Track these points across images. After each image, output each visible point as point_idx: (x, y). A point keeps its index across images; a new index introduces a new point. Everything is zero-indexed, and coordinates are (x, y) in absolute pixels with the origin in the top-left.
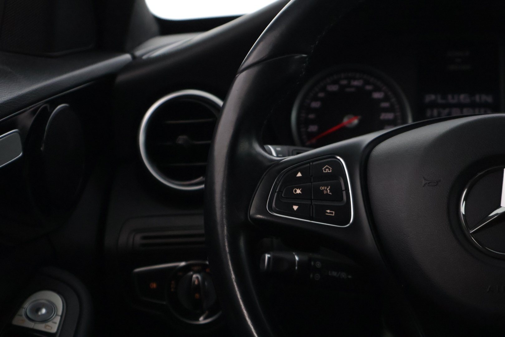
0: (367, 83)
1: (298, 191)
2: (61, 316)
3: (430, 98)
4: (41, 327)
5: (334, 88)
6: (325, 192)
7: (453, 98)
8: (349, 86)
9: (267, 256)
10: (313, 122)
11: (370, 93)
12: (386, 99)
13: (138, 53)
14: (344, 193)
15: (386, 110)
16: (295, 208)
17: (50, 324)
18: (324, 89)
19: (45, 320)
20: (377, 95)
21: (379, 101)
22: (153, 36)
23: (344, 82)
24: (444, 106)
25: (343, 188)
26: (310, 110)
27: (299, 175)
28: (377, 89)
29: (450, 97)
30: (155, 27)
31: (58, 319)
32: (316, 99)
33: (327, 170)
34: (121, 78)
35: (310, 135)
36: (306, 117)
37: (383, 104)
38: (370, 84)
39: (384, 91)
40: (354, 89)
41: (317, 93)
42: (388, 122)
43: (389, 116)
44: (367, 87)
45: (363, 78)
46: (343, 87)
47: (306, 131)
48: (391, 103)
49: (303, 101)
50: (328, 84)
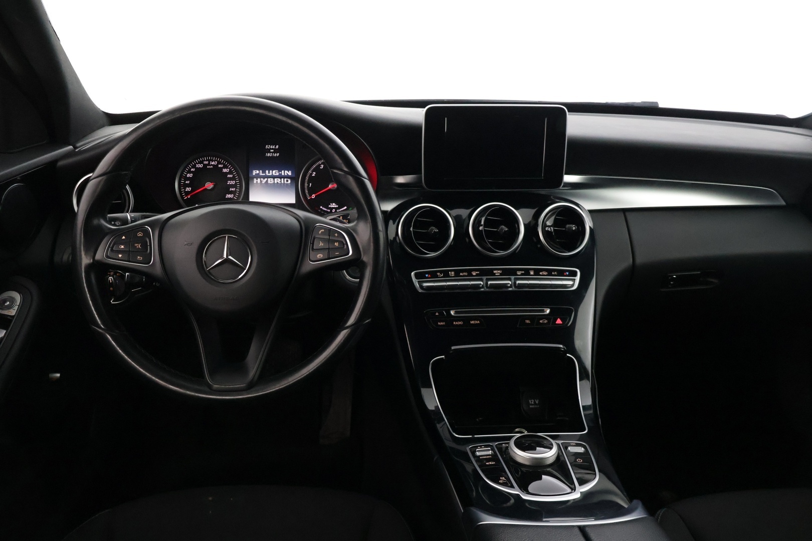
0: (219, 163)
1: (122, 247)
2: (19, 306)
3: (255, 172)
4: (6, 312)
5: (201, 166)
6: (138, 247)
7: (269, 173)
8: (209, 164)
9: (127, 274)
10: (188, 186)
11: (221, 169)
12: (230, 172)
13: (78, 145)
14: (149, 247)
15: (231, 179)
16: (120, 256)
17: (11, 310)
18: (194, 166)
19: (9, 307)
20: (225, 170)
21: (226, 174)
22: (102, 126)
23: (206, 162)
24: (264, 177)
25: (148, 244)
26: (186, 179)
27: (124, 238)
28: (225, 167)
29: (267, 171)
30: (105, 120)
31: (16, 308)
32: (189, 172)
33: (140, 234)
34: (60, 163)
35: (187, 193)
36: (184, 183)
37: (229, 176)
38: (221, 164)
39: (229, 168)
40: (212, 167)
41: (191, 169)
42: (232, 186)
43: (233, 182)
44: (220, 166)
45: (217, 161)
46: (205, 166)
47: (185, 191)
48: (234, 175)
49: (182, 173)
50: (197, 163)
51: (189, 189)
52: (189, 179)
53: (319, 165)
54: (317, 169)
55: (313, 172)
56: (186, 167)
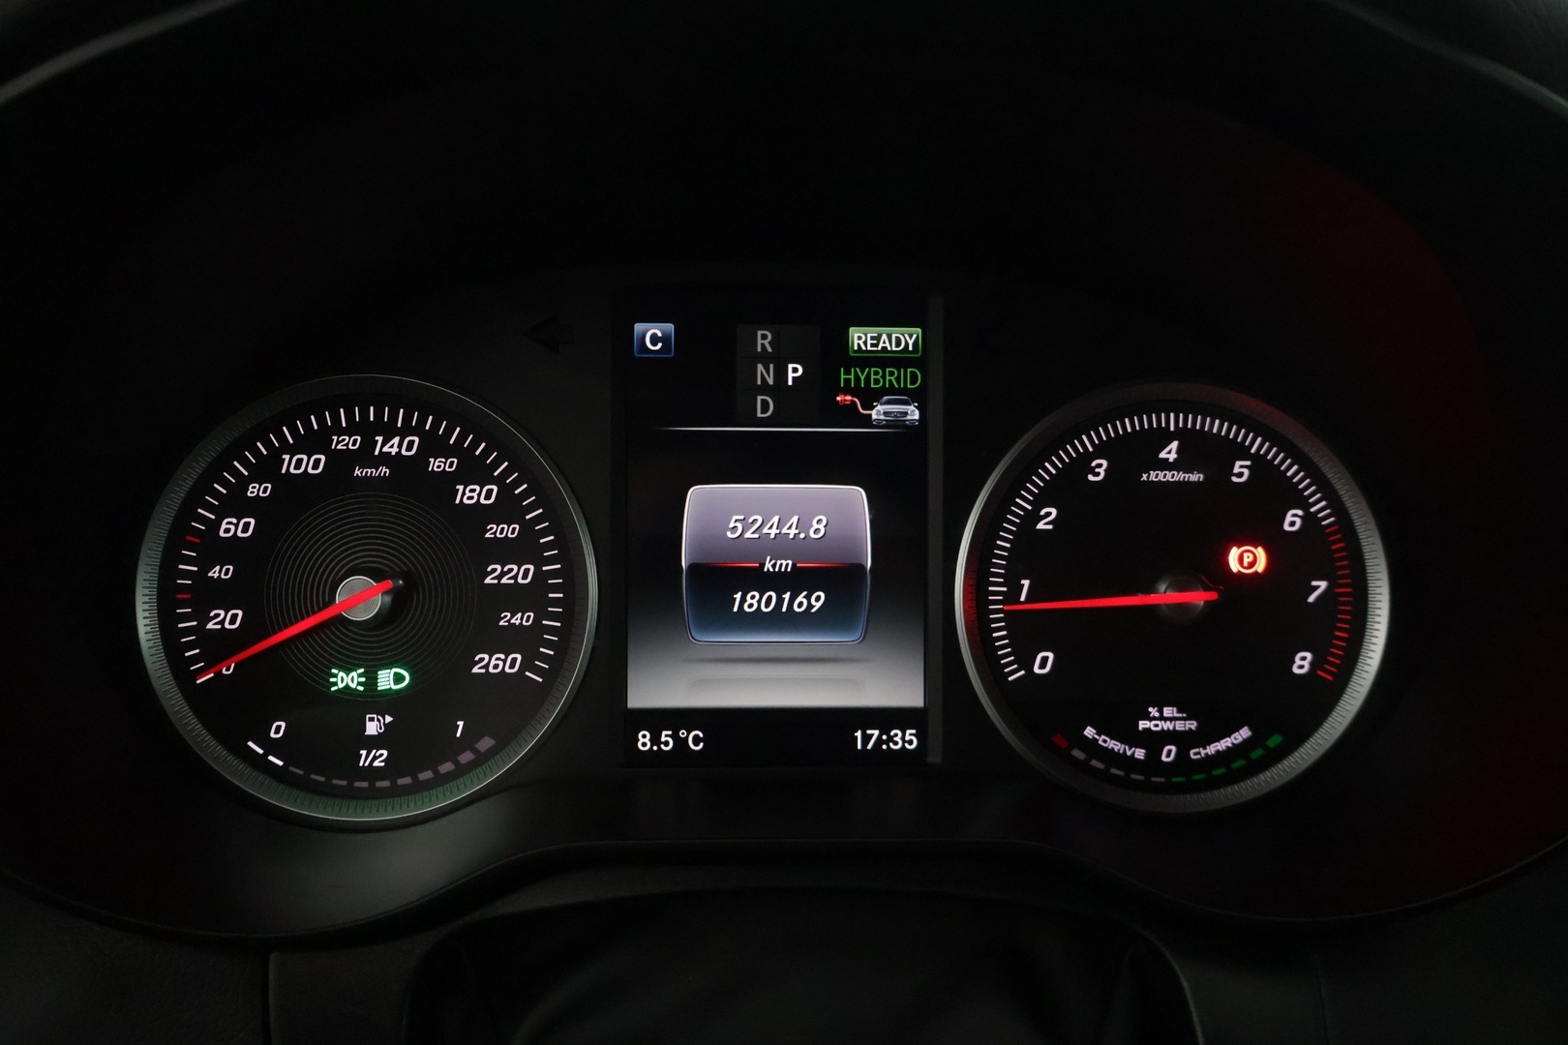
0: (433, 445)
5: (312, 464)
8: (365, 456)
10: (223, 593)
11: (449, 482)
12: (507, 508)
15: (507, 552)
18: (267, 469)
20: (469, 495)
21: (481, 515)
23: (350, 443)
26: (213, 549)
28: (474, 471)
32: (237, 505)
35: (218, 646)
36: (201, 577)
37: (495, 531)
38: (445, 452)
39: (499, 481)
40: (384, 471)
41: (243, 483)
42: (515, 598)
43: (521, 574)
44: (436, 464)
45: (418, 430)
46: (340, 462)
47: (200, 630)
48: (527, 527)
49: (187, 512)
50: (286, 448)
51: (226, 619)
52: (232, 549)
53: (1084, 462)
54: (1068, 488)
55: (1039, 502)
56: (213, 473)
